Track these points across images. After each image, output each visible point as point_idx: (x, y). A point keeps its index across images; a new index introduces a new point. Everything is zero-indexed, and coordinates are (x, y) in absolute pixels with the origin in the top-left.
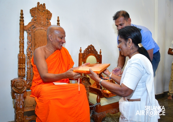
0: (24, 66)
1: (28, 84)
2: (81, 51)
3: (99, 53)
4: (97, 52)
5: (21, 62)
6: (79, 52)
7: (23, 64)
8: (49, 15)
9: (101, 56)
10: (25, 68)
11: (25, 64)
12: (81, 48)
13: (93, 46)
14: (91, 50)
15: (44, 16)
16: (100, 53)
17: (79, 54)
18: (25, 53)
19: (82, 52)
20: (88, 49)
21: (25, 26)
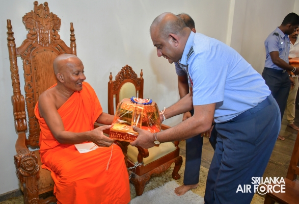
0: (23, 114)
1: (33, 141)
2: (111, 78)
3: (139, 77)
4: (136, 75)
5: (19, 109)
6: (109, 80)
7: (21, 111)
8: (56, 22)
9: (143, 79)
10: (25, 118)
11: (24, 111)
12: (111, 73)
13: (130, 67)
14: (127, 74)
15: (48, 26)
16: (141, 75)
17: (109, 83)
18: (23, 93)
19: (114, 79)
20: (122, 72)
21: (18, 48)
